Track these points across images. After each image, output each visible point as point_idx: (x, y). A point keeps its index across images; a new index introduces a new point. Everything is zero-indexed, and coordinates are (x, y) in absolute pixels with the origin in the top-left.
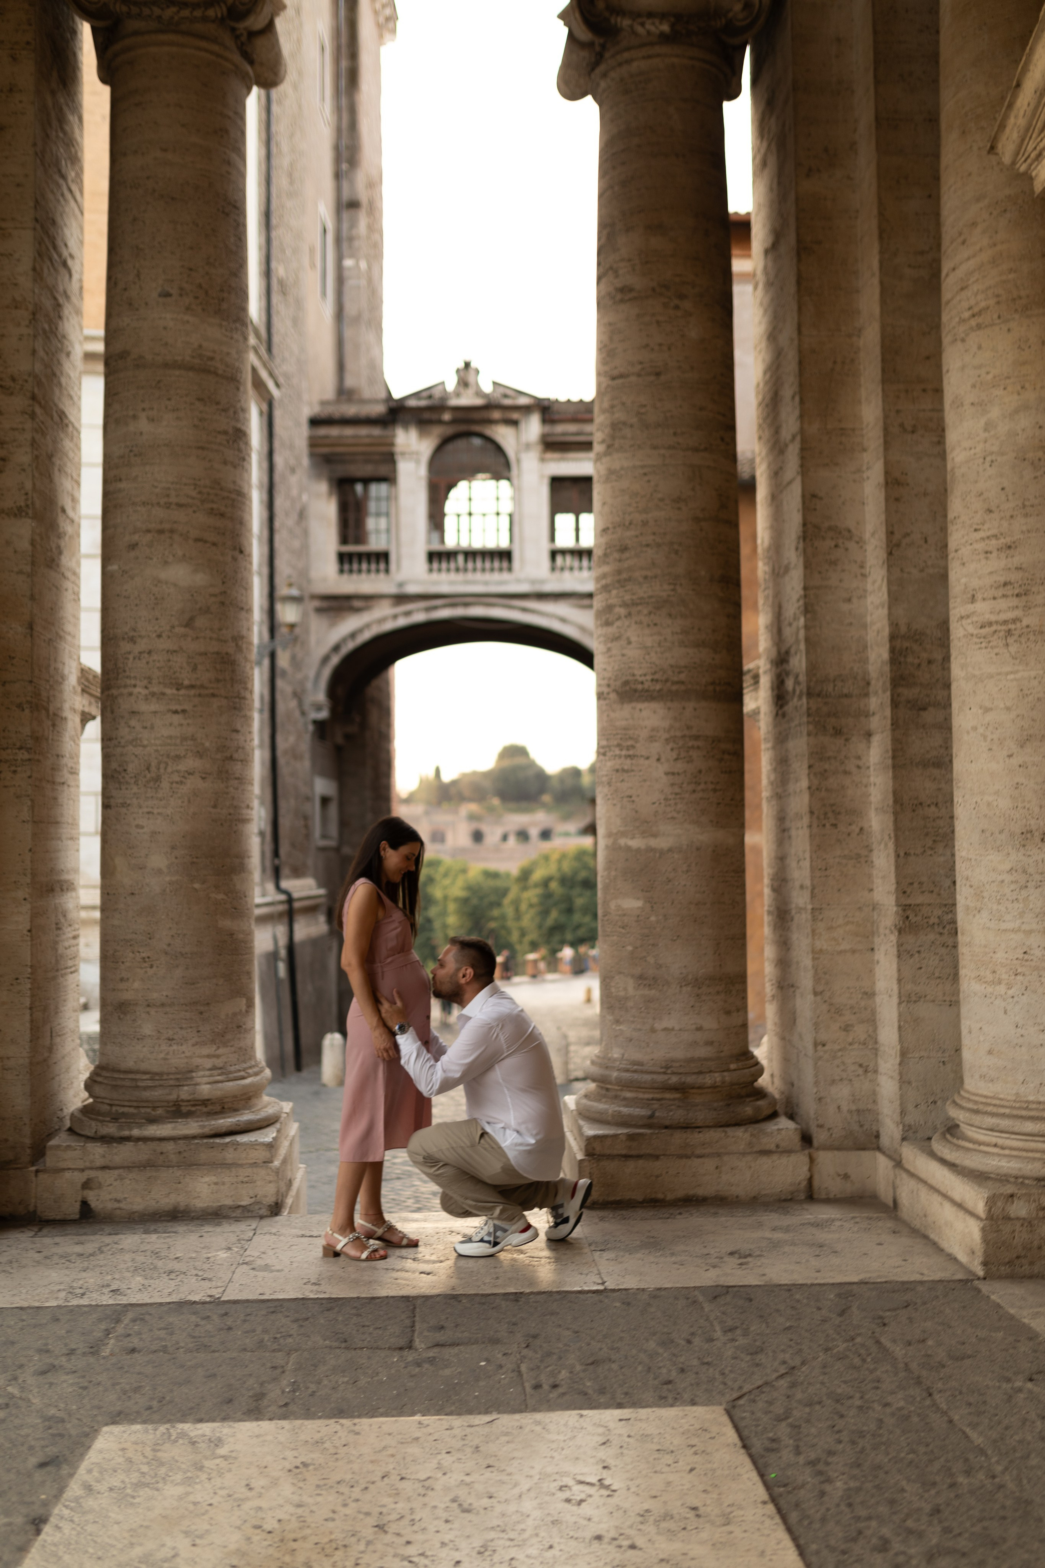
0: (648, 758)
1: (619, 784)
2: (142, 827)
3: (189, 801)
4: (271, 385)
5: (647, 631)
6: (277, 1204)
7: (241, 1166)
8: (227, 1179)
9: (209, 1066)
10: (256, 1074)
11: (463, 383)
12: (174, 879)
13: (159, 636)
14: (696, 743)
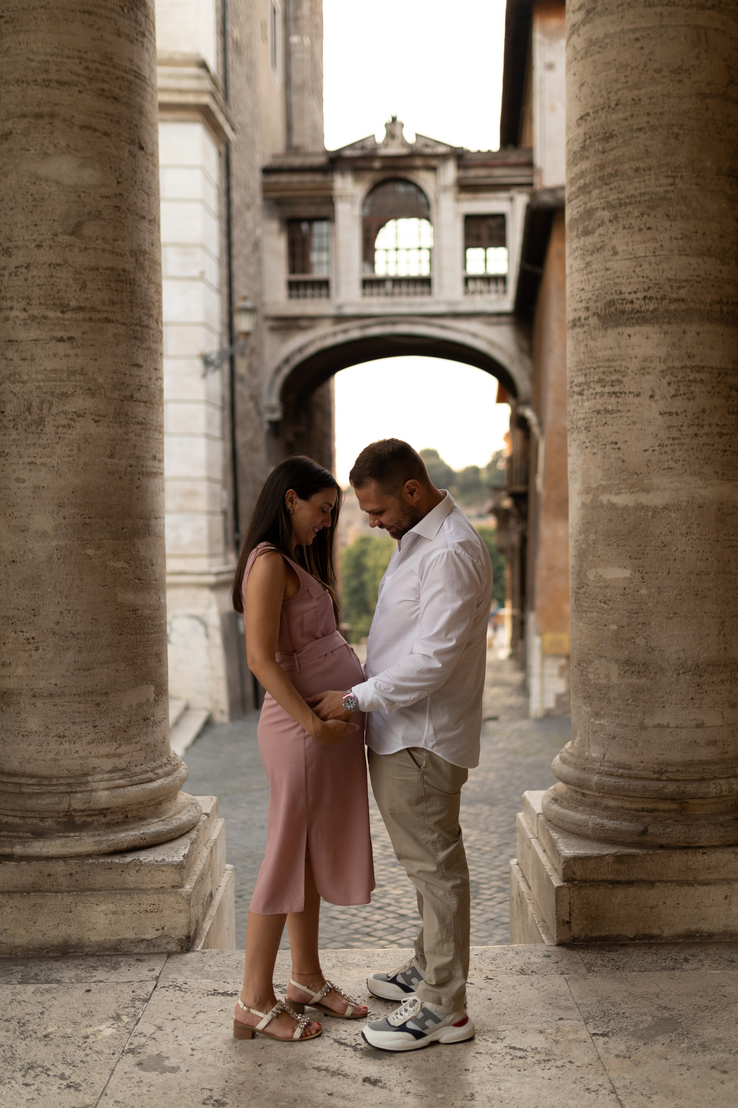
0: (638, 395)
1: (600, 428)
2: (23, 481)
3: (79, 449)
4: (227, 128)
5: (638, 237)
6: (188, 937)
7: (145, 891)
8: (127, 908)
9: (109, 767)
10: (167, 774)
11: (391, 135)
12: (62, 543)
13: (39, 246)
14: (698, 376)
